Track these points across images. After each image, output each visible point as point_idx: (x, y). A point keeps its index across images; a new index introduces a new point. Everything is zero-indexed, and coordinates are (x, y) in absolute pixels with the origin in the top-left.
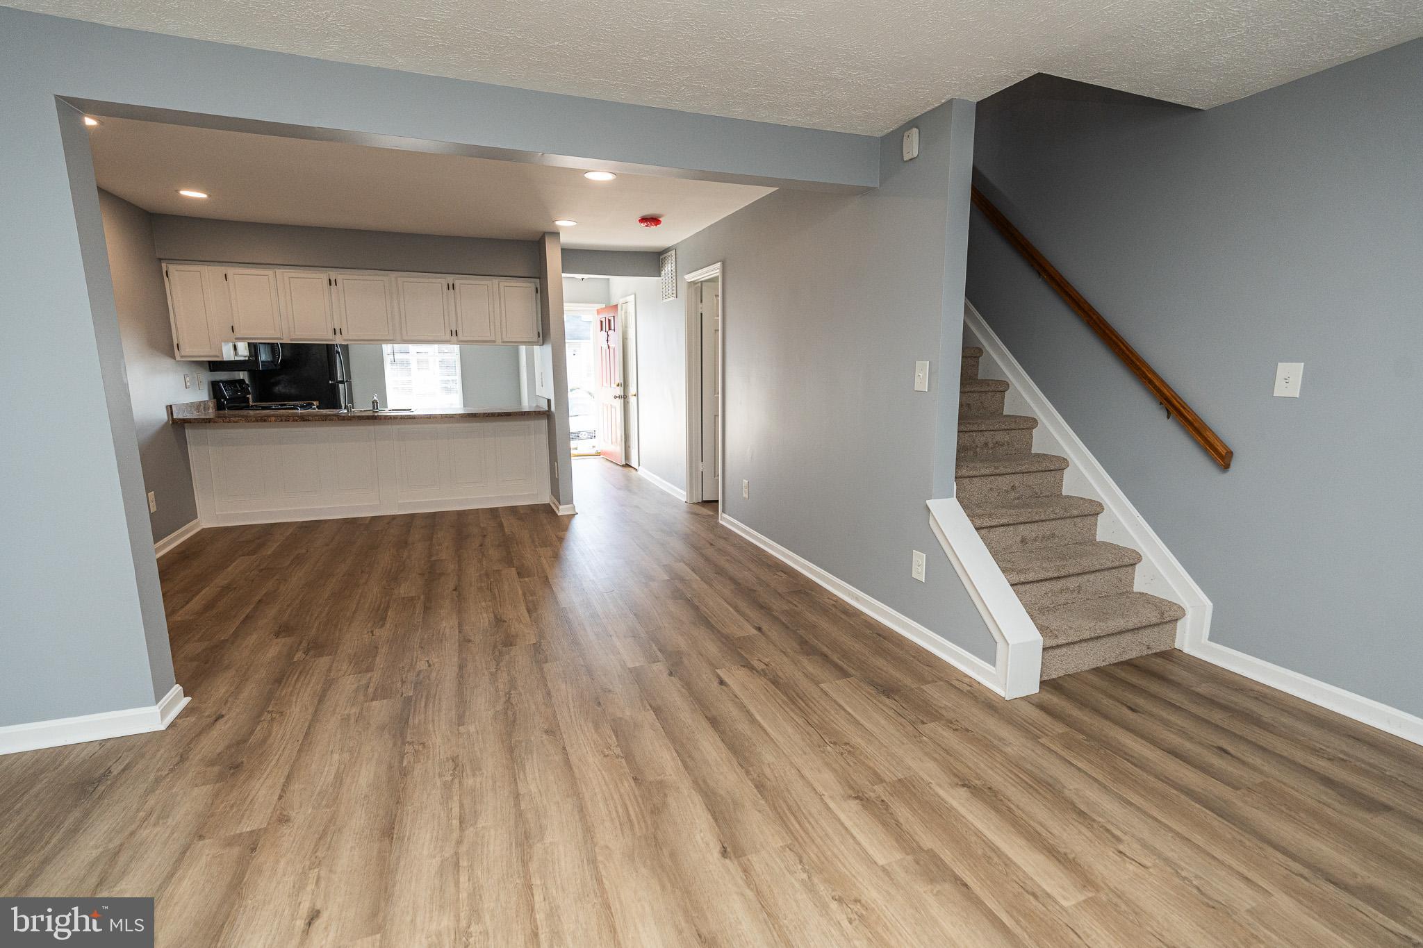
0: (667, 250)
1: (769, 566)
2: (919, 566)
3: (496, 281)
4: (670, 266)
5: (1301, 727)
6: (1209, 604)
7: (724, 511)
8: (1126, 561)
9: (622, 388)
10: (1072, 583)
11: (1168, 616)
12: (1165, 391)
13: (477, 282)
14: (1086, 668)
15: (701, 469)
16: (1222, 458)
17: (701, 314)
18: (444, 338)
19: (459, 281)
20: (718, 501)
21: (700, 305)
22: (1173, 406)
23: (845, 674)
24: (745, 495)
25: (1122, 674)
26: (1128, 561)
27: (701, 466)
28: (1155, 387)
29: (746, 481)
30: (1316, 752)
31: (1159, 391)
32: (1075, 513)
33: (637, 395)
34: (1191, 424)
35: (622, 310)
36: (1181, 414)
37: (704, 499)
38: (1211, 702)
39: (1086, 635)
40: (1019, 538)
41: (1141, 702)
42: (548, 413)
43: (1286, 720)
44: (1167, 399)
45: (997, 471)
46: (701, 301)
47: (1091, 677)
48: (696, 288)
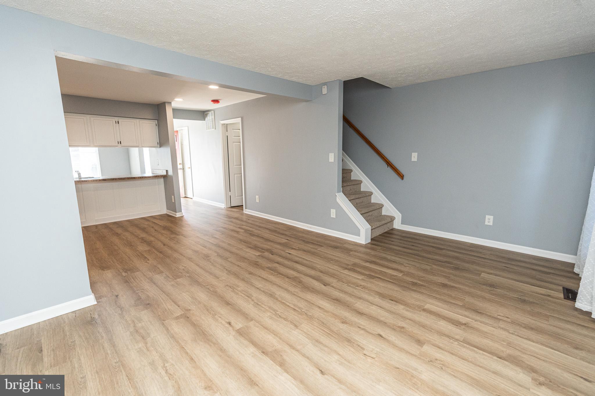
0: (209, 111)
1: (275, 223)
2: (333, 213)
3: (138, 120)
4: (211, 117)
5: (425, 239)
6: (401, 215)
7: (246, 208)
8: (381, 207)
9: (182, 165)
10: (370, 214)
11: (392, 219)
12: (387, 160)
13: (127, 120)
14: (378, 235)
15: (230, 195)
16: (402, 177)
17: (227, 136)
18: (115, 145)
19: (121, 120)
20: (243, 205)
21: (227, 132)
22: (389, 164)
23: (322, 246)
24: (257, 201)
25: (386, 235)
26: (380, 207)
27: (230, 194)
28: (385, 159)
29: (257, 197)
30: (429, 242)
31: (386, 160)
32: (367, 195)
33: (191, 168)
34: (394, 169)
35: (180, 133)
36: (391, 166)
37: (232, 206)
38: (406, 237)
39: (378, 226)
40: (356, 203)
41: (393, 240)
42: (166, 176)
43: (421, 238)
44: (388, 162)
45: (348, 185)
46: (227, 131)
47: (380, 237)
48: (225, 126)
